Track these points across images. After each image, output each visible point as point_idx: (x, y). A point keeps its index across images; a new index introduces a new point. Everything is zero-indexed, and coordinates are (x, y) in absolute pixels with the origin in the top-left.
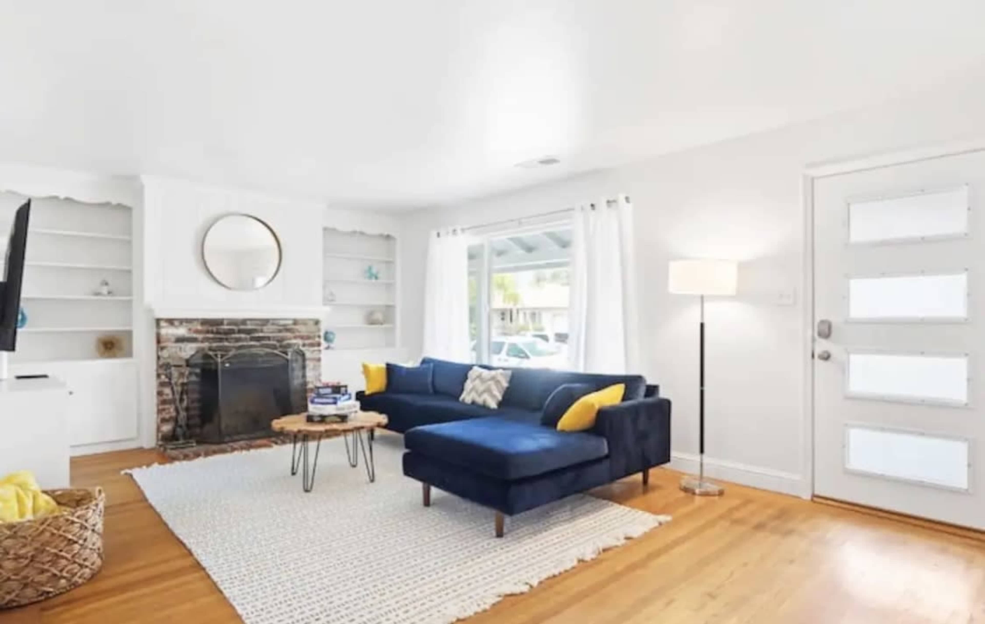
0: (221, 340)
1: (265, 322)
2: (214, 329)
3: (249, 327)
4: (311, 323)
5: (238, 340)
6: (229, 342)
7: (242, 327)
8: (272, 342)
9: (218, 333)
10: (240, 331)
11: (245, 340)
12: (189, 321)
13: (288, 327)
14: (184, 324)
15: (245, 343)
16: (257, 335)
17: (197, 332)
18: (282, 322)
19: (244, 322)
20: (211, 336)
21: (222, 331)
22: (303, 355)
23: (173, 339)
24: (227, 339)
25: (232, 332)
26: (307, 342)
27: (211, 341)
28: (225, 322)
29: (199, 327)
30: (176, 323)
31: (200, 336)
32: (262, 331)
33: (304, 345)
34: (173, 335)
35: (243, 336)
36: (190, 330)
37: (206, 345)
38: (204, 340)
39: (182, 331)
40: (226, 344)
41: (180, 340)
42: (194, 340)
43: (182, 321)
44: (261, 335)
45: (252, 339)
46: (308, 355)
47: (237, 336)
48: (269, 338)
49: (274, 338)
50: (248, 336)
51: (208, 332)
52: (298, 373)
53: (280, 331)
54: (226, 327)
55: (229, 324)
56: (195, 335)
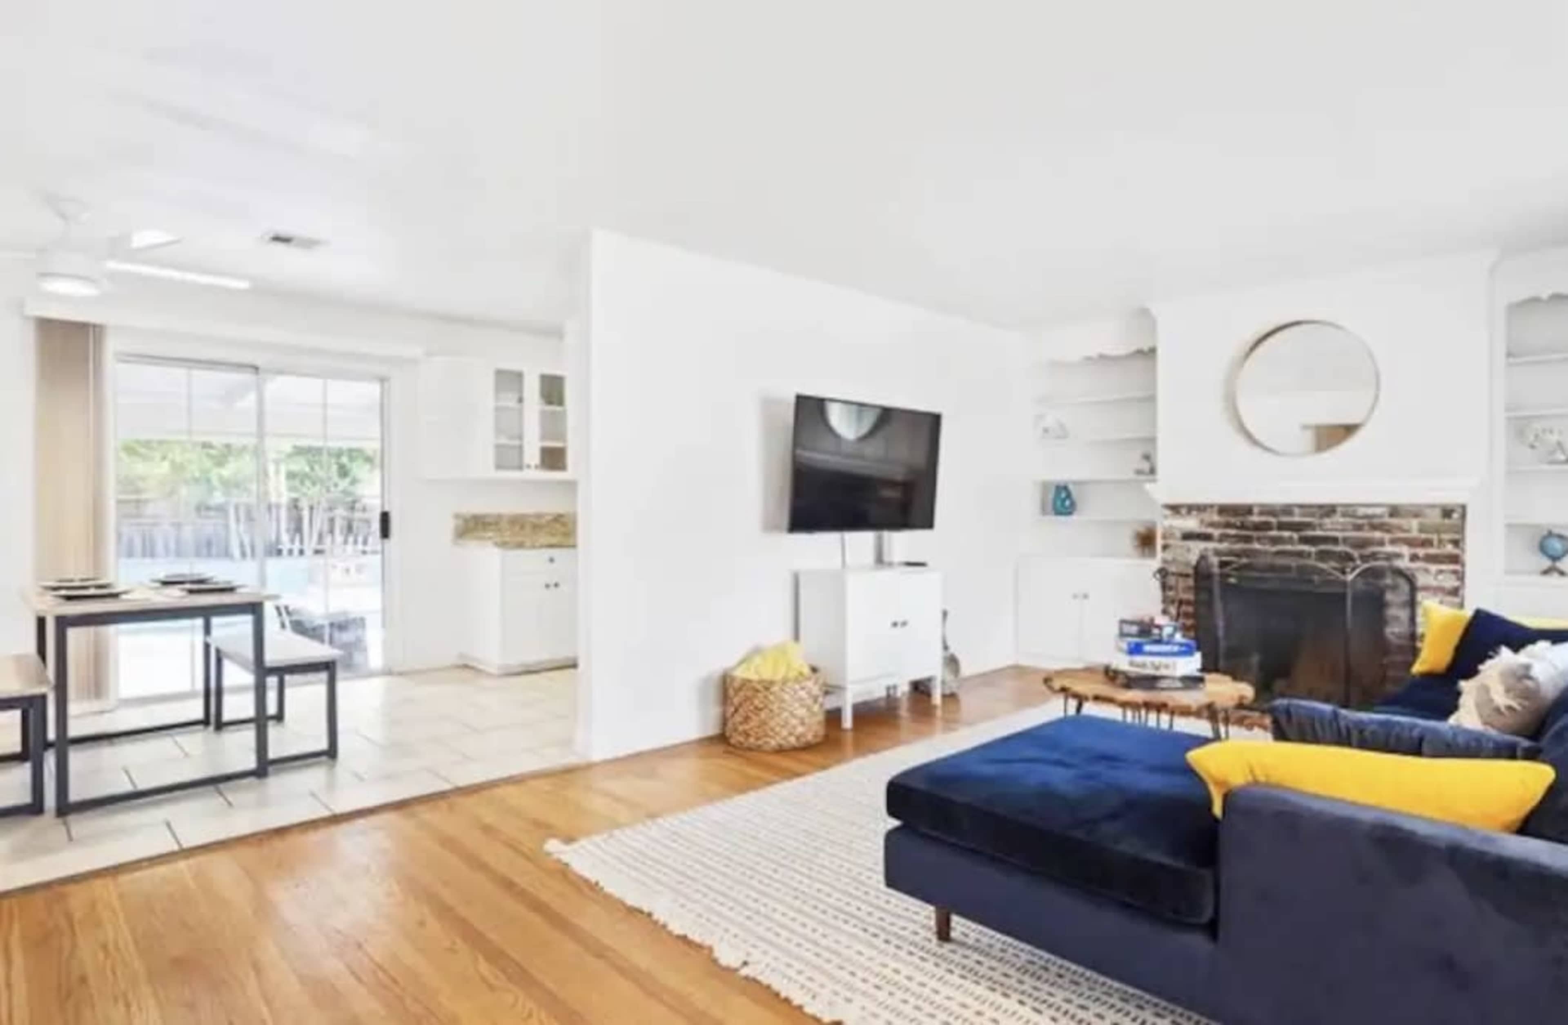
0: (1248, 539)
1: (1329, 510)
2: (1236, 520)
3: (1297, 519)
4: (1437, 512)
5: (1275, 541)
6: (1260, 543)
7: (1285, 519)
8: (1340, 548)
9: (1243, 527)
10: (1281, 526)
11: (1290, 540)
12: (1200, 508)
13: (1376, 521)
14: (1194, 513)
15: (1289, 547)
16: (1310, 533)
17: (1212, 525)
18: (1362, 511)
19: (1287, 509)
20: (1232, 532)
21: (1248, 524)
22: (1410, 579)
23: (1178, 534)
24: (1259, 539)
25: (1266, 526)
26: (1421, 552)
27: (1233, 540)
28: (1256, 510)
29: (1216, 518)
30: (1184, 511)
31: (1216, 532)
32: (1321, 526)
33: (1414, 558)
34: (1180, 529)
35: (1286, 534)
36: (1202, 522)
37: (1224, 546)
38: (1223, 538)
39: (1191, 524)
40: (1257, 546)
41: (1188, 536)
42: (1207, 537)
43: (1192, 508)
44: (1319, 533)
45: (1305, 540)
46: (1422, 580)
47: (1274, 533)
48: (1335, 540)
49: (1345, 540)
50: (1295, 536)
51: (1228, 525)
52: (1397, 613)
53: (1358, 528)
54: (1256, 518)
55: (1262, 513)
56: (1210, 530)
